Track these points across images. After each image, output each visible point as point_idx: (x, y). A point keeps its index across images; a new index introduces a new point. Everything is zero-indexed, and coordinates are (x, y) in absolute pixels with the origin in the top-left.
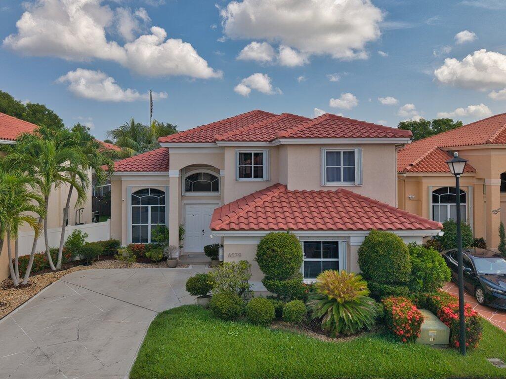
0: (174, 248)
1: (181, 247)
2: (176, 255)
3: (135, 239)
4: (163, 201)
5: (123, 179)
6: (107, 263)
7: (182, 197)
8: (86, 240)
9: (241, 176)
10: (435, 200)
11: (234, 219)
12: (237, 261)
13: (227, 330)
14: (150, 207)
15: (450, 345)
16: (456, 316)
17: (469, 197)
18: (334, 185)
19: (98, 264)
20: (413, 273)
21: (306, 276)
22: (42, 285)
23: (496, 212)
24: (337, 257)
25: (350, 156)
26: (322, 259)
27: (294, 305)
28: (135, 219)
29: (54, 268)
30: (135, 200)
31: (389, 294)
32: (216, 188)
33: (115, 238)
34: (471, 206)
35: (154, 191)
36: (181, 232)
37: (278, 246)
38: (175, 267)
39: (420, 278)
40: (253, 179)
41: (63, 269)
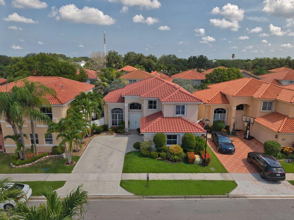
0: (127, 129)
1: (129, 128)
2: (127, 131)
3: (113, 124)
4: (122, 112)
5: (108, 105)
6: (105, 133)
7: (129, 111)
8: (97, 126)
9: (149, 108)
10: (215, 112)
11: (147, 129)
12: (148, 140)
13: (145, 160)
14: (118, 114)
15: (203, 164)
16: (204, 158)
17: (227, 112)
18: (178, 115)
19: (102, 133)
20: (196, 145)
21: (167, 144)
22: (87, 143)
23: (233, 118)
24: (176, 139)
25: (183, 107)
26: (172, 140)
27: (163, 154)
28: (113, 118)
29: (89, 136)
30: (112, 112)
31: (188, 151)
32: (140, 108)
33: (106, 124)
34: (227, 115)
35: (119, 109)
36: (129, 123)
37: (160, 138)
38: (127, 135)
39: (197, 147)
40: (153, 109)
41: (91, 136)
